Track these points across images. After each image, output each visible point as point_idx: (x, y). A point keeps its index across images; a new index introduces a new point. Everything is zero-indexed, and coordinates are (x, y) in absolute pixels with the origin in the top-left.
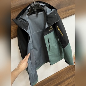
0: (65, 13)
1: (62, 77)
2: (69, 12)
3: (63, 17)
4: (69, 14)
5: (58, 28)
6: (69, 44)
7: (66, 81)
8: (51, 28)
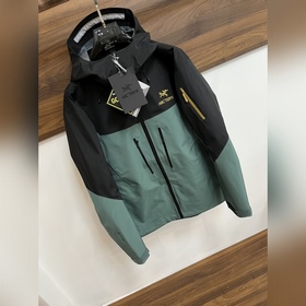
0: (221, 45)
1: (233, 270)
2: (236, 41)
3: (217, 59)
4: (235, 50)
5: (184, 95)
6: (231, 146)
7: (247, 285)
8: (165, 97)
